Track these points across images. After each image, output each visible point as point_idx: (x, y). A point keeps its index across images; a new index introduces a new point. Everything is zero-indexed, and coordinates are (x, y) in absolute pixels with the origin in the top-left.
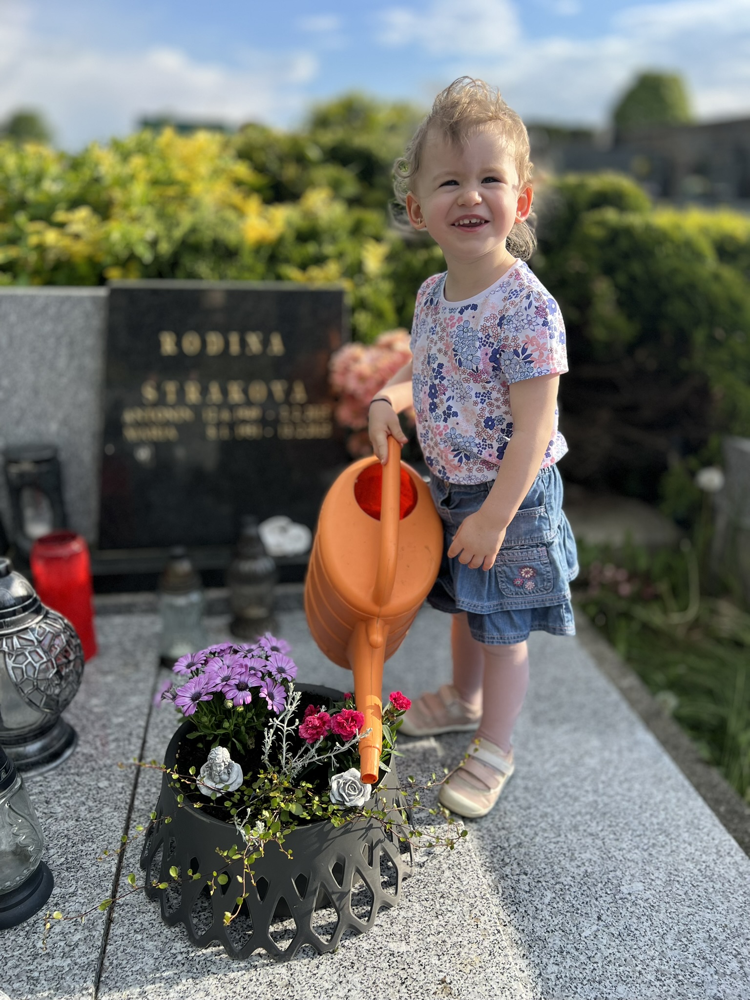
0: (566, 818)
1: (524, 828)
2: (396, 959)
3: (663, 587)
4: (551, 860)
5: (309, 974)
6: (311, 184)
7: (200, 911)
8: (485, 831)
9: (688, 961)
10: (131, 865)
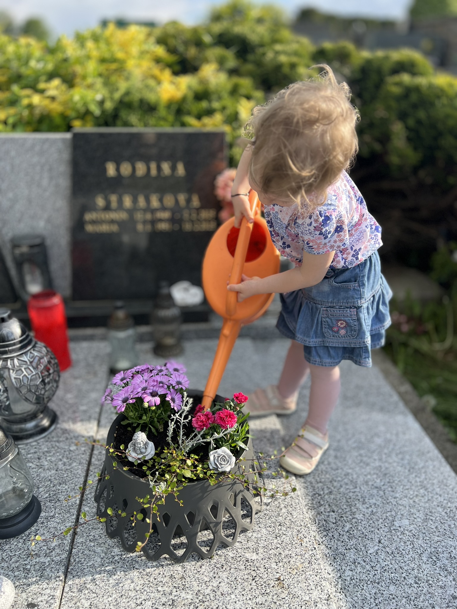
0: (361, 477)
1: (333, 482)
2: (250, 564)
3: (430, 326)
4: (350, 503)
5: (195, 571)
6: (206, 61)
7: (129, 529)
8: (309, 484)
9: (436, 571)
10: (89, 499)
